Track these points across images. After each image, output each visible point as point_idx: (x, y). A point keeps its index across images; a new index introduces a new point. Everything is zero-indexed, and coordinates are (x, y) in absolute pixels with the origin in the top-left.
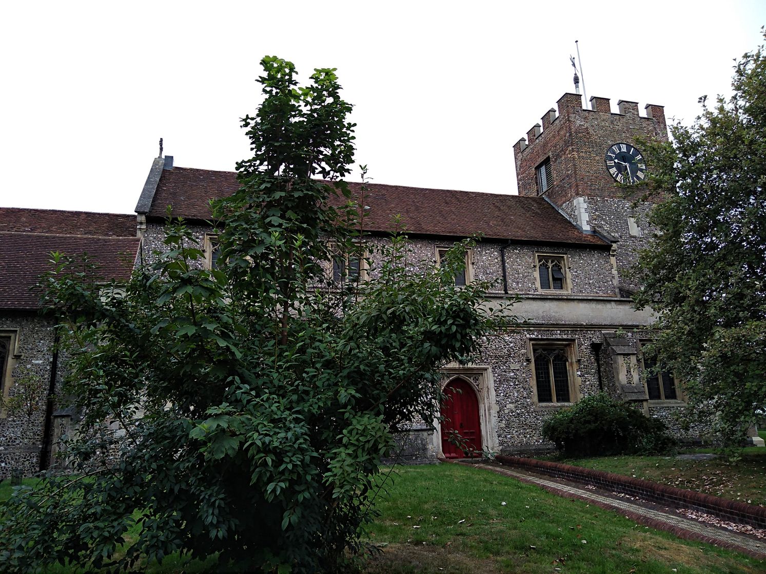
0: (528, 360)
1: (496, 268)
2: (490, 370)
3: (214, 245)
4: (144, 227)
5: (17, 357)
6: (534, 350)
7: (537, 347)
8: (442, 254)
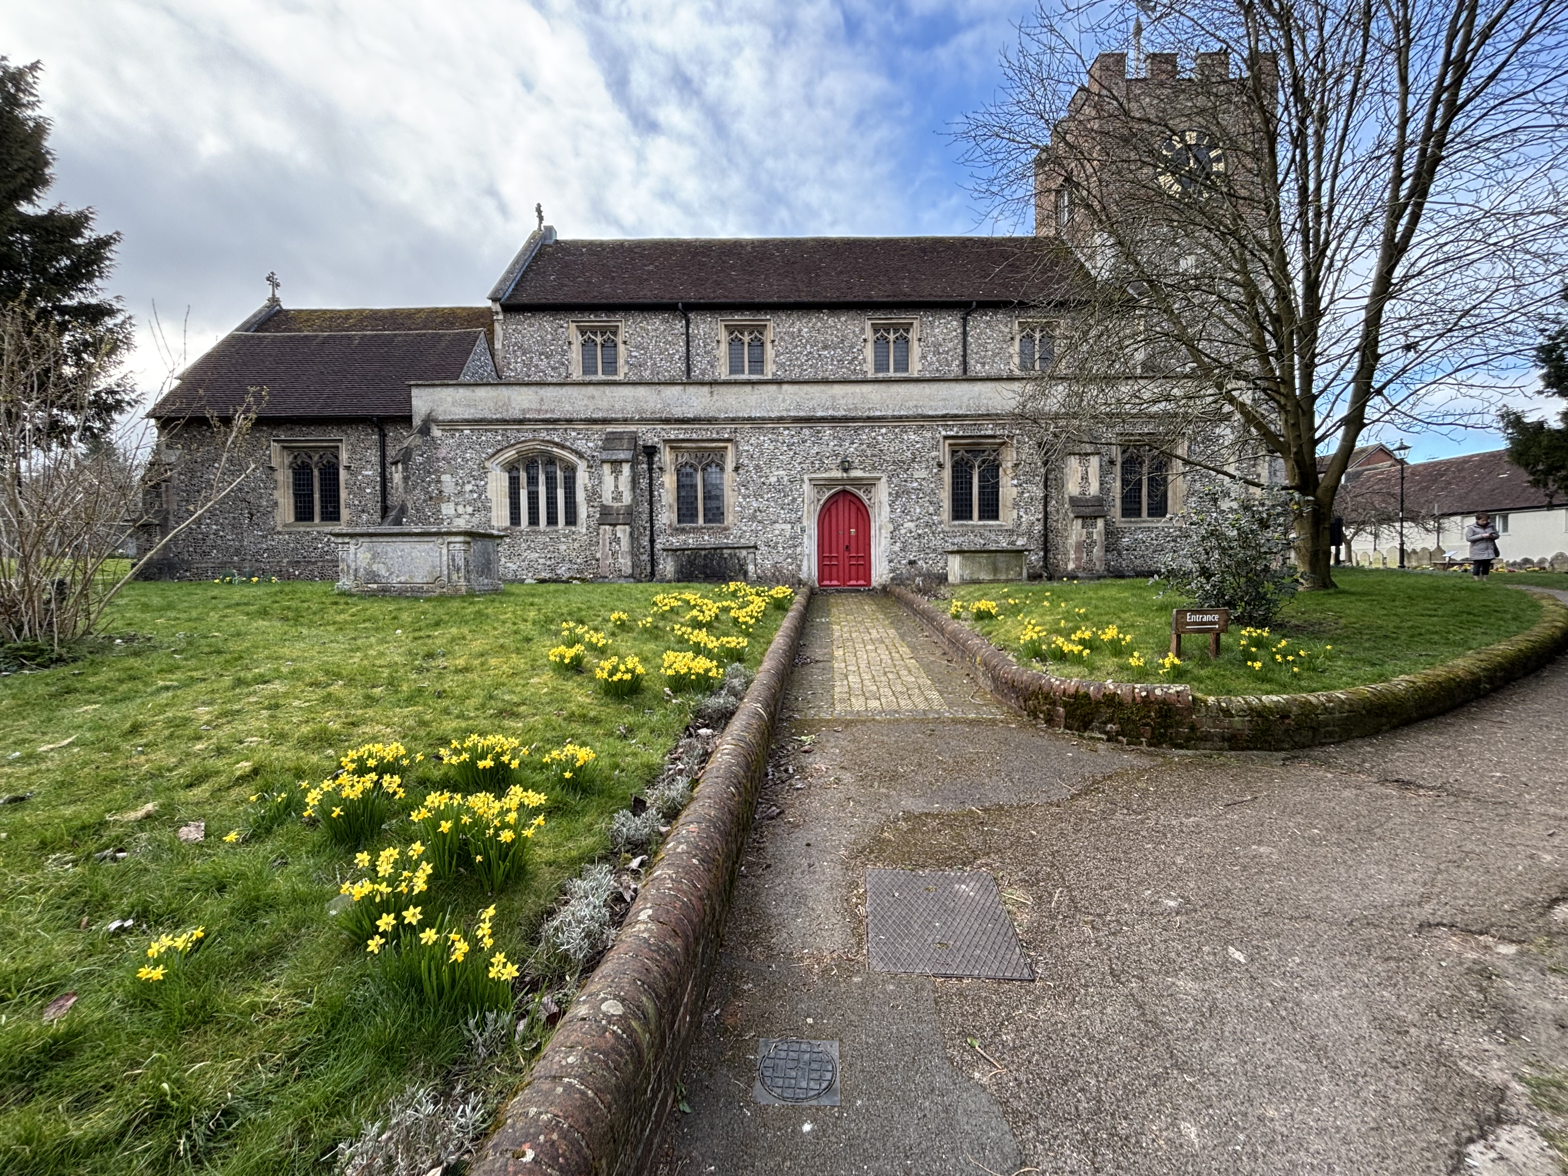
0: (940, 465)
1: (953, 345)
2: (884, 479)
3: (583, 333)
4: (501, 317)
5: (348, 468)
6: (954, 453)
7: (956, 448)
8: (876, 329)
